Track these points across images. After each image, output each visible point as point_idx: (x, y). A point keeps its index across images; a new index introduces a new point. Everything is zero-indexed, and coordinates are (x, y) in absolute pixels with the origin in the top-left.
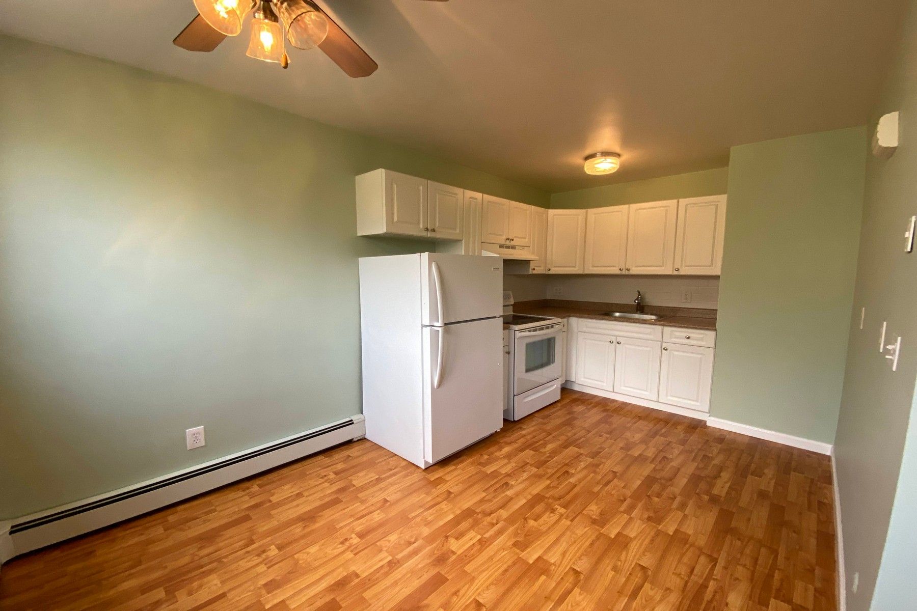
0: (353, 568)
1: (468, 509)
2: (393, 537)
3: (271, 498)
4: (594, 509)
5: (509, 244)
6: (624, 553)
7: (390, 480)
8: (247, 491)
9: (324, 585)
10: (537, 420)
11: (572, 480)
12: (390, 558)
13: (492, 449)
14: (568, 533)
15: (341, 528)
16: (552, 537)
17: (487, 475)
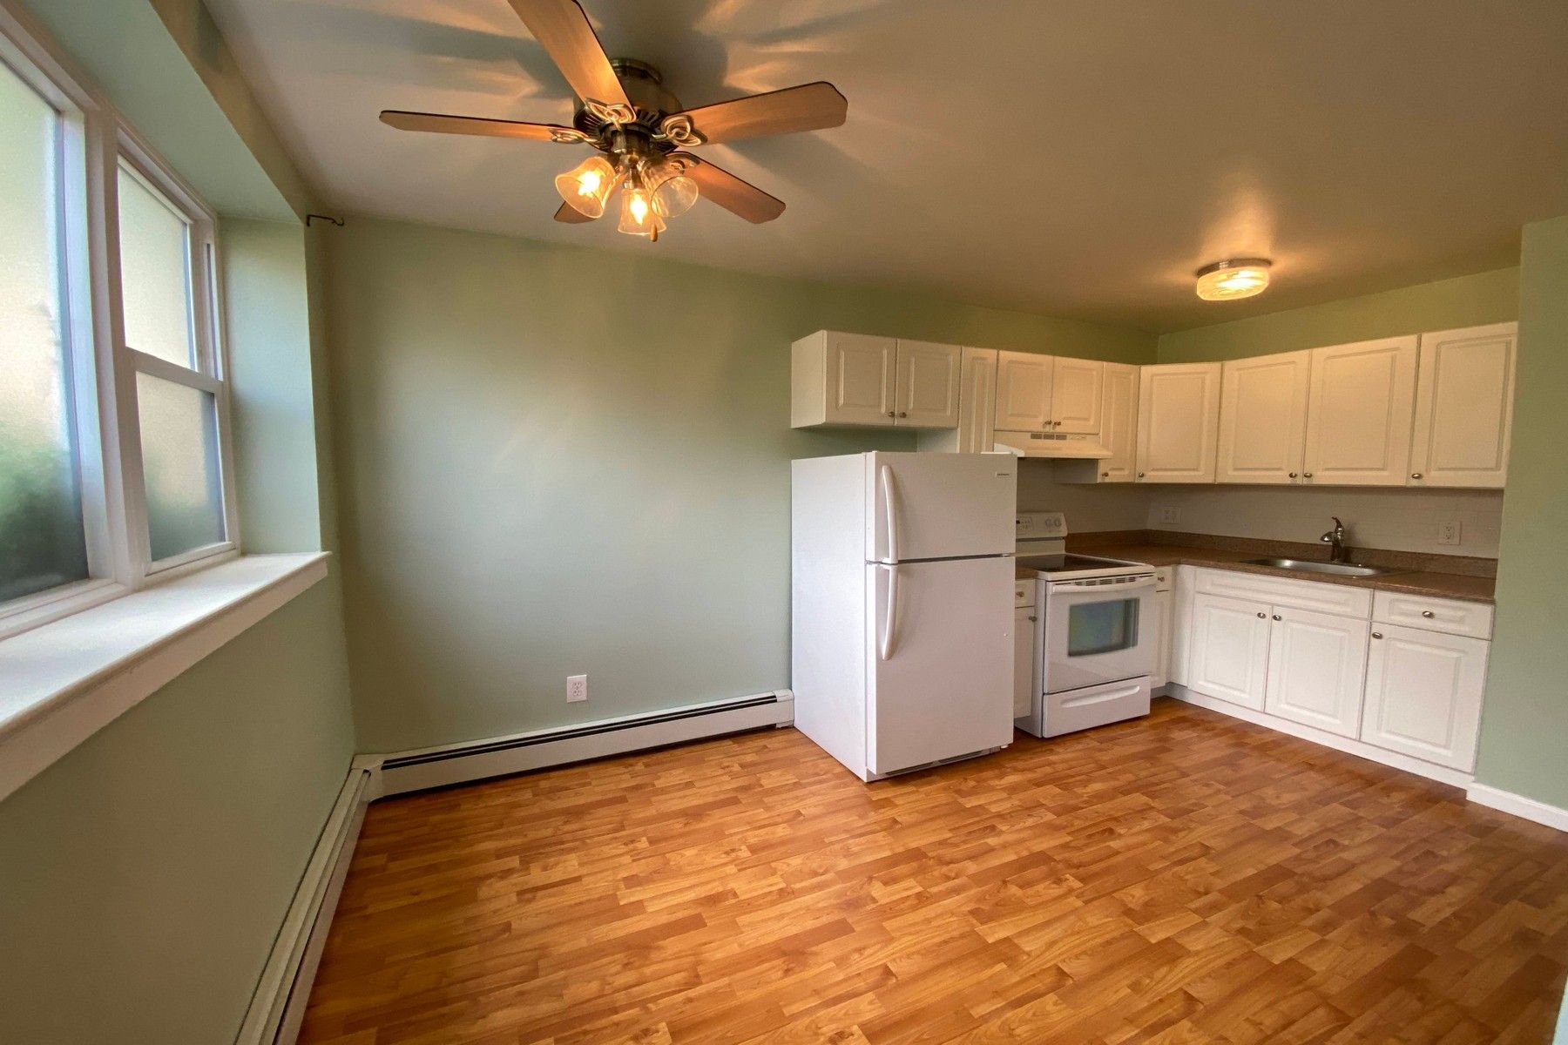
0: (732, 885)
1: (918, 849)
2: (796, 862)
3: (656, 782)
4: (1136, 895)
5: (1052, 430)
6: (1164, 970)
7: (813, 788)
8: (630, 769)
9: (691, 895)
10: (1091, 742)
11: (1115, 844)
12: (783, 885)
13: (988, 774)
14: (1072, 918)
15: (731, 835)
16: (1041, 917)
17: (965, 810)
